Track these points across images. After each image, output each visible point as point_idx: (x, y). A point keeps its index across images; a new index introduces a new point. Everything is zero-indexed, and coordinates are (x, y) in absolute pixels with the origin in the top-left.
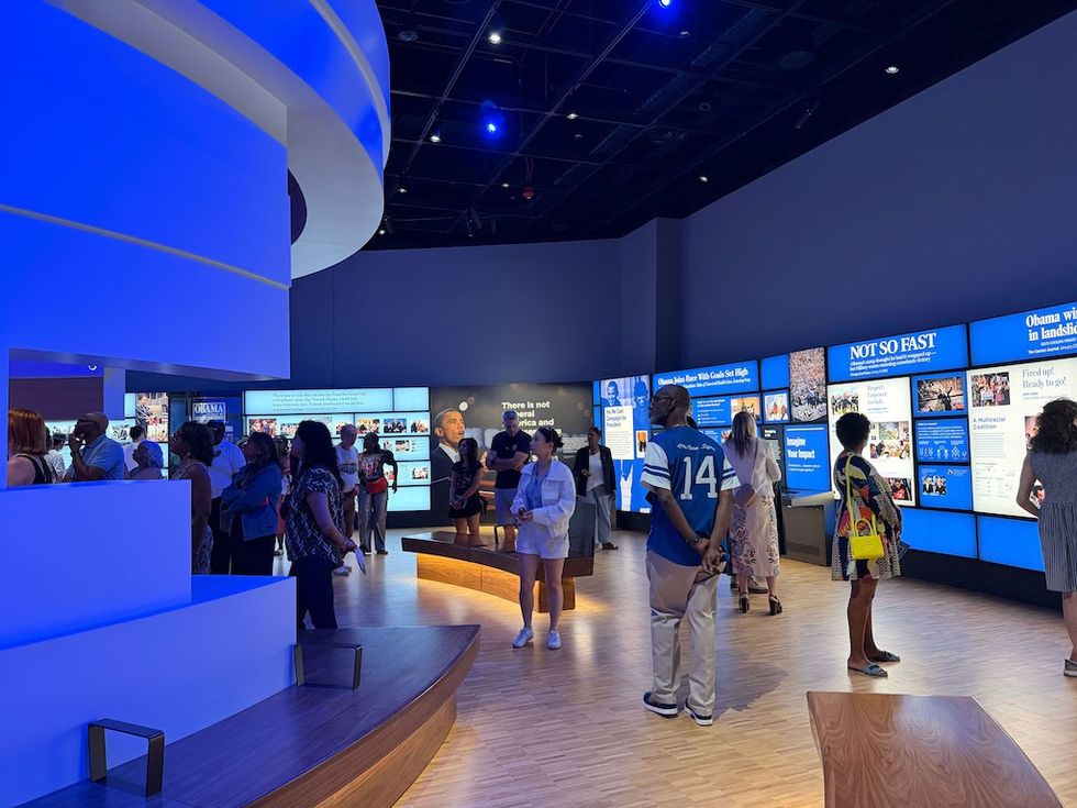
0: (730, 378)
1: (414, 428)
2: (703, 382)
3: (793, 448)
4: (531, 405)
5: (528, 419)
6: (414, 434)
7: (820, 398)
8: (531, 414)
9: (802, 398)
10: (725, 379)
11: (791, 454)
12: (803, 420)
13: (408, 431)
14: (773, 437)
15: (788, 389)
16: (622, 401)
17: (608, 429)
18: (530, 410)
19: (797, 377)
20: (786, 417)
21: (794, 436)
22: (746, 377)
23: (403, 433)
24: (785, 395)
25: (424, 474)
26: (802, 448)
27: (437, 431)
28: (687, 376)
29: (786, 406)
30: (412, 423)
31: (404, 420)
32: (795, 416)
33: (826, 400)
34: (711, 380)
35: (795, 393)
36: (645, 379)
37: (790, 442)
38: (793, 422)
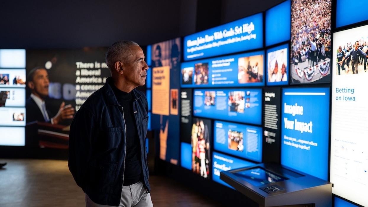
0: (239, 36)
1: (15, 81)
2: (217, 41)
3: (291, 117)
4: (98, 65)
5: (96, 77)
6: (15, 86)
7: (323, 51)
8: (98, 73)
9: (303, 52)
10: (234, 36)
11: (288, 124)
12: (302, 81)
13: (11, 83)
14: (273, 101)
15: (287, 43)
16: (163, 62)
17: (155, 87)
18: (97, 69)
19: (299, 27)
20: (285, 79)
21: (293, 101)
22: (253, 32)
23: (7, 85)
24: (285, 50)
25: (21, 117)
26: (299, 118)
27: (30, 85)
28: (207, 36)
29: (286, 64)
30: (13, 78)
31: (8, 75)
32: (294, 77)
33: (329, 54)
34: (224, 39)
35: (296, 47)
36: (178, 41)
37: (288, 109)
38: (293, 84)
